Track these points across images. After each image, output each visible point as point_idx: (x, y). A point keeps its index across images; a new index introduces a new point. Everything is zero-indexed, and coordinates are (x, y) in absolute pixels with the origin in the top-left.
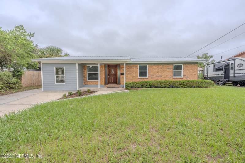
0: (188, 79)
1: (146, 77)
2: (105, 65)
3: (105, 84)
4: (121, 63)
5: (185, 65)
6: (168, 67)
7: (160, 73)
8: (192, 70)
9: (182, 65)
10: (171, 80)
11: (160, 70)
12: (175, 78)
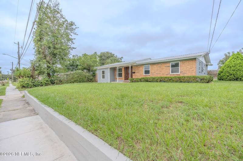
0: (185, 75)
1: (149, 75)
2: (125, 68)
3: (125, 80)
4: (133, 65)
5: (182, 62)
6: (165, 66)
7: (159, 71)
8: (189, 67)
9: (179, 62)
10: (169, 76)
11: (159, 68)
12: (172, 75)
